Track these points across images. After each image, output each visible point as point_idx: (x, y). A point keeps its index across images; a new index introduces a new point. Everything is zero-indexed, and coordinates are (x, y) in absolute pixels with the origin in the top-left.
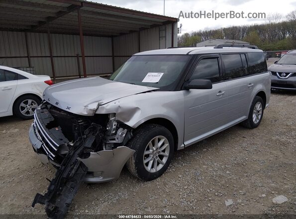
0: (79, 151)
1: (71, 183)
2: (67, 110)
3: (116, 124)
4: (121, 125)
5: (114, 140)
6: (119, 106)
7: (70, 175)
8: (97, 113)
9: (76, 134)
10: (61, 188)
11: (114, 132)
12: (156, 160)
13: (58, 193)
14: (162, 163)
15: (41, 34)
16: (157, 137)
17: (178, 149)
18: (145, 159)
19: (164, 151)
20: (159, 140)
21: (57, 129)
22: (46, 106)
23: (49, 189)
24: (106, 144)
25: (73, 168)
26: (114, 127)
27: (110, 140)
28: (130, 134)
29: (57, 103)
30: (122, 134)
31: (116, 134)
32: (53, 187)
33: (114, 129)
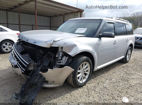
0: (40, 68)
1: (35, 87)
2: (34, 44)
3: (62, 54)
4: (65, 54)
5: (60, 63)
6: (65, 43)
7: (35, 82)
8: (52, 46)
9: (38, 59)
10: (28, 90)
11: (60, 58)
12: (83, 75)
13: (27, 92)
14: (86, 78)
15: (15, 13)
16: (85, 62)
17: (94, 71)
18: (78, 75)
19: (87, 71)
20: (85, 64)
21: (27, 55)
22: (20, 43)
23: (21, 90)
24: (55, 65)
25: (36, 78)
26: (61, 55)
27: (58, 63)
28: (70, 60)
29: (27, 40)
30: (65, 60)
31: (61, 59)
32: (24, 89)
33: (61, 56)
